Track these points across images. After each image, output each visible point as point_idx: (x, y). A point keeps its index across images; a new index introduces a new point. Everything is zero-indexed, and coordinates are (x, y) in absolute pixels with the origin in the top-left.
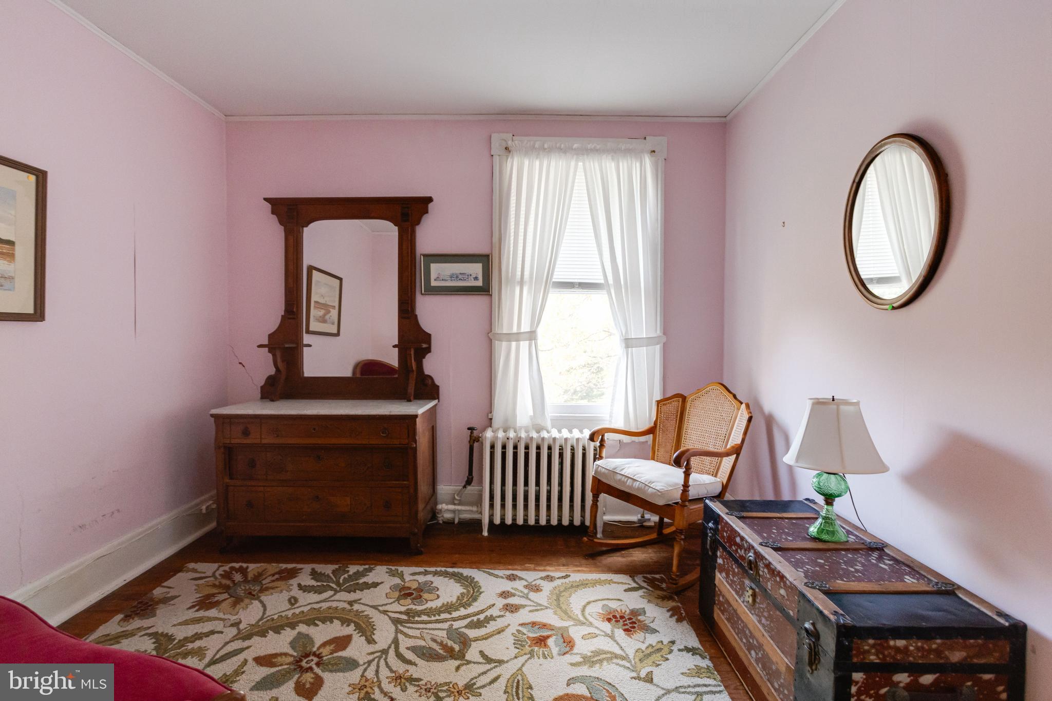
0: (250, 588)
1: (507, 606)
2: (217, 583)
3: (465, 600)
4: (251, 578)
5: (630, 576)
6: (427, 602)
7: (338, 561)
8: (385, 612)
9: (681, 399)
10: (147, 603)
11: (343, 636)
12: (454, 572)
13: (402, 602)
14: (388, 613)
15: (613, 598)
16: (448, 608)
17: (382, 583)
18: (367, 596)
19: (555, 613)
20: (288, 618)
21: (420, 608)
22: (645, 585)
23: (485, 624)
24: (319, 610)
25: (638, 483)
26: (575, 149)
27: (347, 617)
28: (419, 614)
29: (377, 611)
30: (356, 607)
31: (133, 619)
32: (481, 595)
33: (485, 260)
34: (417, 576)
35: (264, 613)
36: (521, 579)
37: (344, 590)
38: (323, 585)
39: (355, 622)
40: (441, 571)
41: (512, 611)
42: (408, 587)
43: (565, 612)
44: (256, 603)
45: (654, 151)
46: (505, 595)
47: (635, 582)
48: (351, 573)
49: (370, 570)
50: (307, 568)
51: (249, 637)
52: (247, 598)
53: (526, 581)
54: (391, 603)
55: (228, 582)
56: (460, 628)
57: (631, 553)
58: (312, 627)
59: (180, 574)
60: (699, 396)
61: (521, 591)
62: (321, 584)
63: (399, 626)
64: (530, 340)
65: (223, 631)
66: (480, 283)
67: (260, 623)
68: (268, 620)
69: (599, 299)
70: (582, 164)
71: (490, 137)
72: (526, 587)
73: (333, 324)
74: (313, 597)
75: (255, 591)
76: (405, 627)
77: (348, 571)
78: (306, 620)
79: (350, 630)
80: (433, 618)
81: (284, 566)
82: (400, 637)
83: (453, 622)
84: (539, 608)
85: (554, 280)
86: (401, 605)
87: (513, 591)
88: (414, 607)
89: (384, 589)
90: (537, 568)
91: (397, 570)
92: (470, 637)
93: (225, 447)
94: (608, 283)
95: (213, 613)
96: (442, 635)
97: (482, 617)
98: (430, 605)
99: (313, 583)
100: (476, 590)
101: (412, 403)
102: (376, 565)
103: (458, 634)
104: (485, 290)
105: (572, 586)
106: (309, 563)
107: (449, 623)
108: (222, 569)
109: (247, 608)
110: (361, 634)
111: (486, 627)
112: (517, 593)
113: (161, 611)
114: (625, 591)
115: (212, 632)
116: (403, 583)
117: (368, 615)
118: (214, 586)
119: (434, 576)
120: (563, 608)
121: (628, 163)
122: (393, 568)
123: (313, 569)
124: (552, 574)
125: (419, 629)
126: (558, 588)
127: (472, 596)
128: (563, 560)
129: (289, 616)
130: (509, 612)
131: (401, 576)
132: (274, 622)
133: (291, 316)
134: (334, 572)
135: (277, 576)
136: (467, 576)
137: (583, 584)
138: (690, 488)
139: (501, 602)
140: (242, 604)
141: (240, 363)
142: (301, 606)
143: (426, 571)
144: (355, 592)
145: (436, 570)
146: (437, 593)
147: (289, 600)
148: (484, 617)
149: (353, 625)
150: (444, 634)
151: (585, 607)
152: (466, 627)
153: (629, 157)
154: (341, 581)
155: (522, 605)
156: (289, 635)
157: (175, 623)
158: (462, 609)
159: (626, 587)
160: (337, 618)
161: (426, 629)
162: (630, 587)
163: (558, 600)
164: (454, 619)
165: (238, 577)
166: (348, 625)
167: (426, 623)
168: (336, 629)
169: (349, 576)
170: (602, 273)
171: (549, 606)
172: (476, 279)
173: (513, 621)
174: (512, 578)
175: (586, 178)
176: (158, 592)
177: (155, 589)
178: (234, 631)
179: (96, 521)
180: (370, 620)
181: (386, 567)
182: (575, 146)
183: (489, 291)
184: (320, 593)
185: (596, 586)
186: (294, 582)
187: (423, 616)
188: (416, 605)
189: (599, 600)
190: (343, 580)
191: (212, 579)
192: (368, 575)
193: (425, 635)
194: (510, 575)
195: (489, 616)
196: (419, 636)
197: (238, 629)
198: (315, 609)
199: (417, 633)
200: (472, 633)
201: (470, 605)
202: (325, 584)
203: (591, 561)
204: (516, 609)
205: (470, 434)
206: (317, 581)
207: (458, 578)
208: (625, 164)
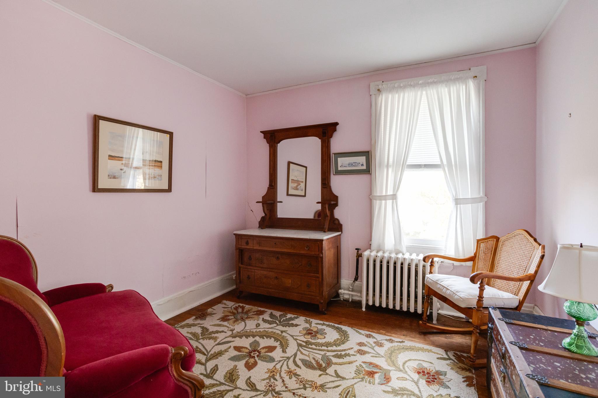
0: (243, 316)
1: (360, 350)
2: (231, 311)
3: (338, 342)
4: (245, 311)
5: (445, 351)
6: (318, 339)
7: (284, 311)
8: (296, 340)
9: (495, 240)
10: (204, 314)
11: (273, 346)
12: (338, 327)
13: (306, 336)
14: (297, 340)
15: (427, 361)
16: (328, 344)
17: (300, 325)
18: (291, 330)
19: (386, 361)
20: (253, 332)
21: (313, 341)
22: (453, 358)
23: (344, 357)
24: (267, 332)
25: (449, 291)
26: (421, 84)
27: (278, 338)
28: (312, 344)
29: (292, 338)
30: (284, 334)
31: (198, 319)
32: (347, 342)
33: (367, 154)
34: (318, 325)
35: (244, 328)
36: (374, 338)
37: (281, 325)
38: (273, 321)
39: (280, 341)
40: (331, 325)
41: (361, 354)
42: (312, 330)
43: (393, 362)
44: (243, 323)
45: (476, 77)
46: (361, 344)
47: (447, 354)
48: (287, 318)
49: (297, 318)
50: (269, 311)
51: (235, 337)
52: (240, 320)
53: (376, 339)
54: (301, 336)
55: (235, 312)
56: (330, 356)
57: (453, 337)
58: (261, 339)
59: (219, 305)
60: (509, 238)
61: (371, 344)
62: (273, 319)
63: (300, 347)
64: (393, 199)
65: (227, 332)
66: (364, 167)
67: (241, 332)
68: (245, 332)
69: (438, 173)
70: (425, 92)
71: (370, 85)
72: (375, 343)
73: (302, 190)
74: (267, 325)
75: (244, 317)
76: (303, 349)
77: (287, 316)
78: (261, 335)
79: (277, 344)
80: (318, 348)
81: (260, 309)
82: (299, 353)
83: (327, 352)
84: (378, 356)
85: (407, 164)
86: (305, 338)
87: (366, 343)
88: (310, 340)
89: (300, 328)
90: (386, 334)
91: (310, 320)
92: (333, 362)
93: (239, 249)
94: (443, 164)
95: (225, 323)
96: (319, 357)
97: (343, 353)
98: (320, 341)
99: (270, 319)
100: (345, 339)
101: (326, 233)
102: (301, 316)
103: (327, 359)
104: (368, 171)
105: (403, 348)
106: (270, 309)
107: (325, 352)
108: (235, 305)
109: (239, 324)
110: (281, 347)
111: (343, 359)
112: (368, 345)
113: (208, 318)
114: (438, 358)
115: (223, 332)
116: (310, 327)
117: (288, 339)
118: (230, 312)
119: (327, 327)
120: (393, 359)
121: (456, 87)
122: (308, 319)
123: (271, 313)
124: (393, 339)
125: (309, 351)
126: (394, 347)
127: (343, 341)
128: (405, 332)
129: (254, 332)
130: (360, 354)
131: (310, 323)
132: (247, 333)
133: (272, 188)
134: (280, 316)
135: (255, 313)
136: (344, 330)
137: (411, 349)
138: (483, 299)
139: (357, 348)
140: (238, 322)
141: (251, 210)
142: (260, 328)
143: (324, 323)
144: (286, 327)
145: (329, 324)
146: (325, 335)
147: (256, 325)
148: (345, 353)
149: (279, 342)
150: (320, 357)
151: (406, 362)
152: (333, 356)
153: (457, 84)
154: (282, 321)
155: (368, 352)
156: (251, 340)
157: (211, 324)
158: (334, 347)
159: (440, 356)
160: (273, 337)
161: (312, 352)
162: (442, 357)
163: (391, 354)
164: (328, 351)
165: (240, 310)
166: (277, 342)
167: (313, 349)
168: (271, 342)
169: (286, 319)
170: (439, 158)
171: (384, 356)
172: (362, 165)
173: (360, 359)
174: (368, 336)
175: (428, 101)
176: (210, 310)
177: (209, 309)
178: (230, 333)
179: (190, 276)
180: (288, 342)
181: (305, 318)
182: (420, 82)
183: (370, 172)
184: (270, 324)
185: (419, 352)
186: (261, 317)
187: (313, 345)
188: (312, 339)
189: (418, 360)
190: (283, 320)
191: (230, 309)
192: (295, 320)
193: (310, 355)
194: (368, 334)
195: (347, 353)
196: (308, 355)
197: (232, 332)
198: (266, 331)
199: (307, 353)
200: (334, 360)
201: (339, 345)
202: (274, 320)
203: (422, 336)
204: (364, 353)
205: (357, 252)
206: (271, 318)
207: (339, 330)
208: (455, 88)
